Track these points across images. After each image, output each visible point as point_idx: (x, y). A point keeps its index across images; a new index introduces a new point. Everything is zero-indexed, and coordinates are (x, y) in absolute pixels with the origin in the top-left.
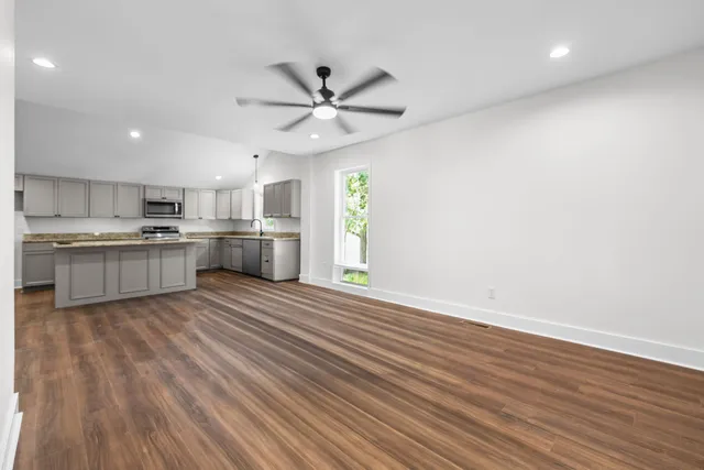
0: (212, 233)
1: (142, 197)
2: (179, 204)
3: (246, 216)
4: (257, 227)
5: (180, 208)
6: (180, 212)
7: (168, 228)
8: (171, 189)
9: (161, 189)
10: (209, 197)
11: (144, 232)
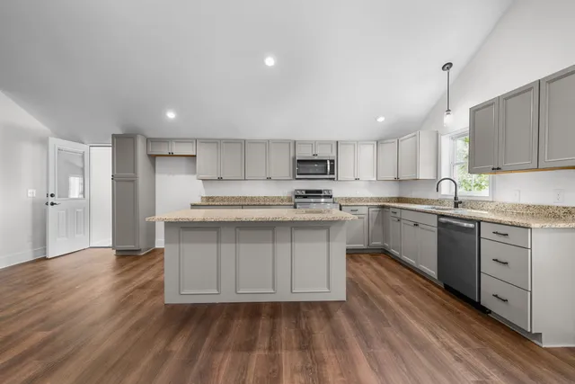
0: (372, 199)
1: (292, 155)
2: (332, 161)
3: (425, 173)
4: (446, 190)
5: (332, 167)
6: (332, 172)
7: (320, 192)
8: (322, 143)
9: (313, 144)
10: (368, 152)
11: (296, 197)
